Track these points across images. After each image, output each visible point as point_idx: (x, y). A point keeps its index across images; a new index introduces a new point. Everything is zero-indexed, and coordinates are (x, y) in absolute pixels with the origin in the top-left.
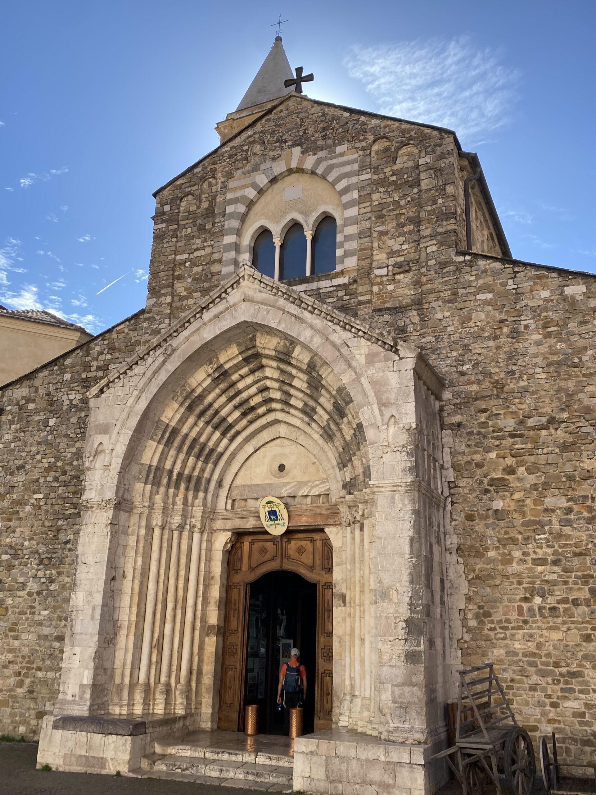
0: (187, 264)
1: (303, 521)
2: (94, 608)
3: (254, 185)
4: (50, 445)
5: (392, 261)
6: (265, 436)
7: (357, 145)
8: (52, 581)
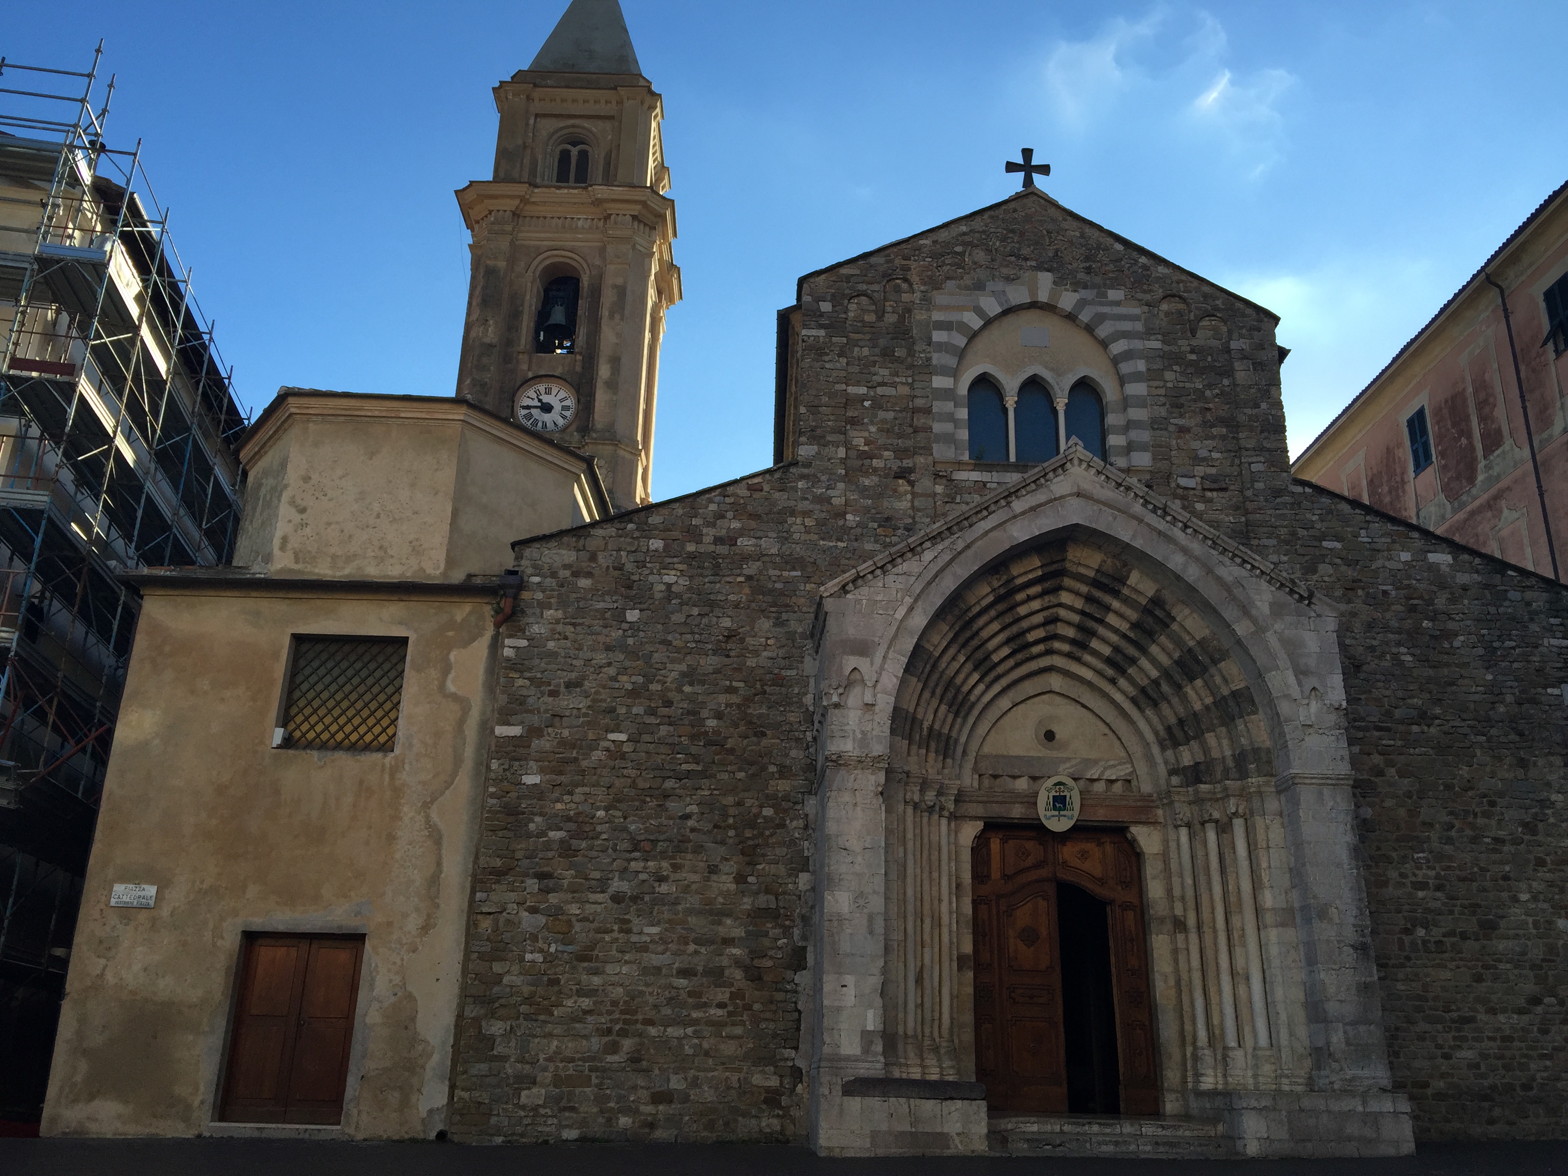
0: (867, 404)
1: (1101, 815)
2: (871, 918)
3: (979, 311)
4: (633, 654)
5: (1200, 470)
6: (1029, 688)
7: (1140, 296)
8: (661, 879)
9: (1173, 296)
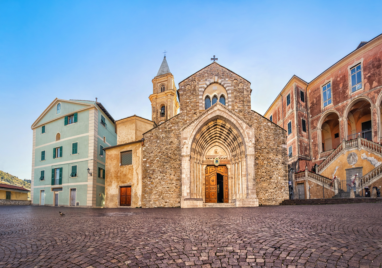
0: (189, 103)
1: (223, 163)
2: (188, 178)
3: (206, 84)
5: (238, 109)
6: (213, 145)
7: (231, 79)
9: (236, 79)
